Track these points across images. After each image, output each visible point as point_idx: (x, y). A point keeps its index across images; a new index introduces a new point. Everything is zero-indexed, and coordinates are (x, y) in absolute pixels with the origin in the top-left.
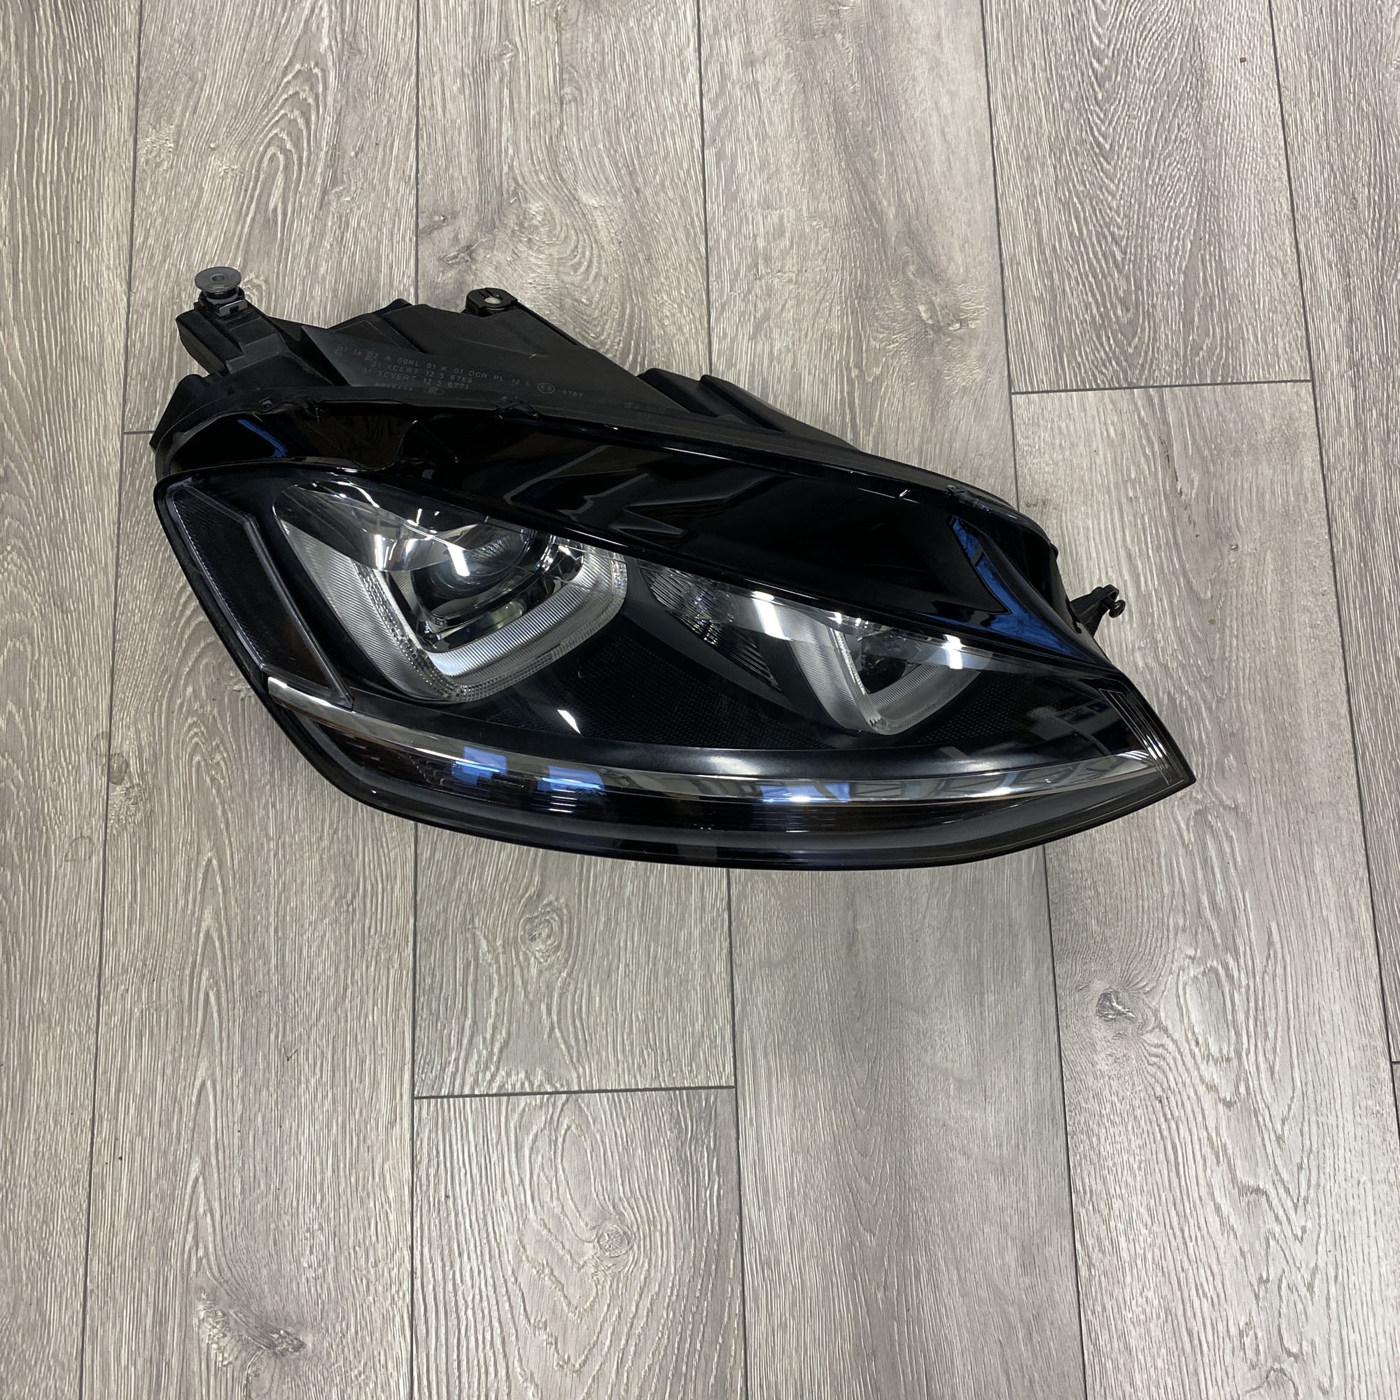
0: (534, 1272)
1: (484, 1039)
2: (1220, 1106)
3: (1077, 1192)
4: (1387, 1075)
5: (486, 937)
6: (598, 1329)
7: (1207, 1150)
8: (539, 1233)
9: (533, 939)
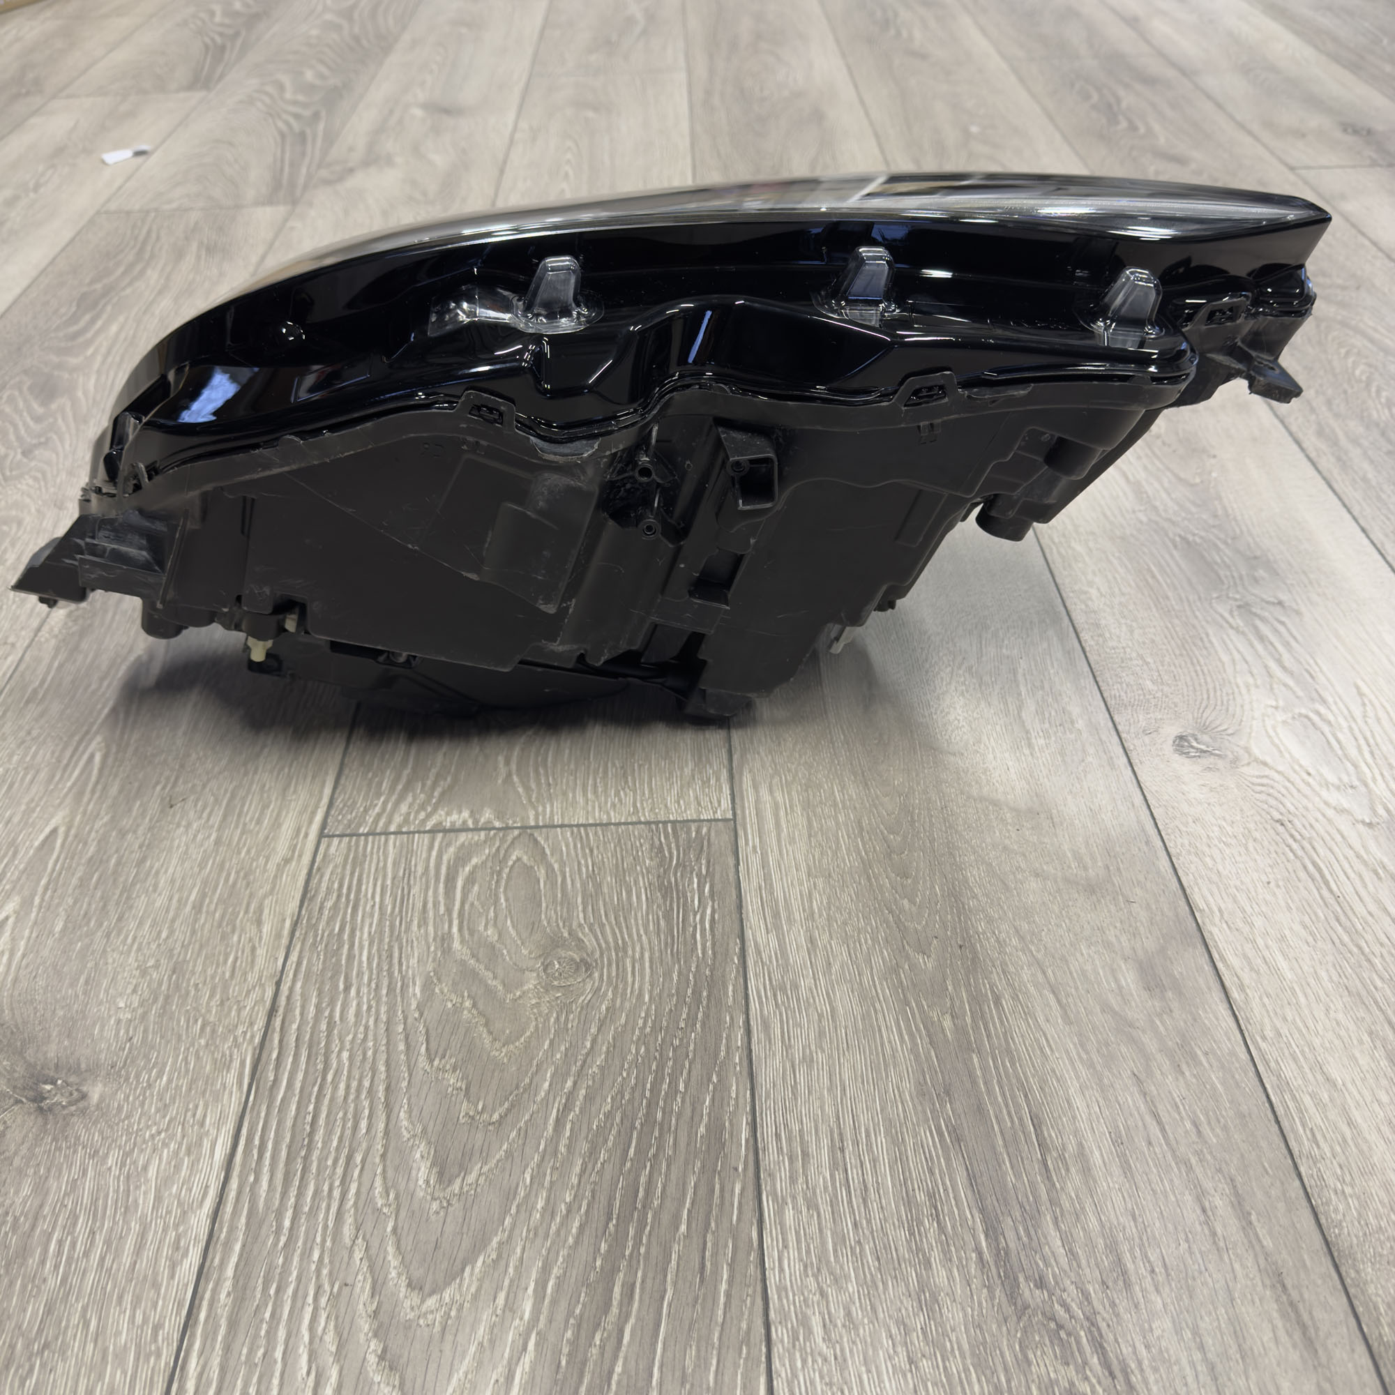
0: (449, 1005)
1: (423, 785)
3: (1201, 911)
6: (534, 1069)
8: (463, 963)
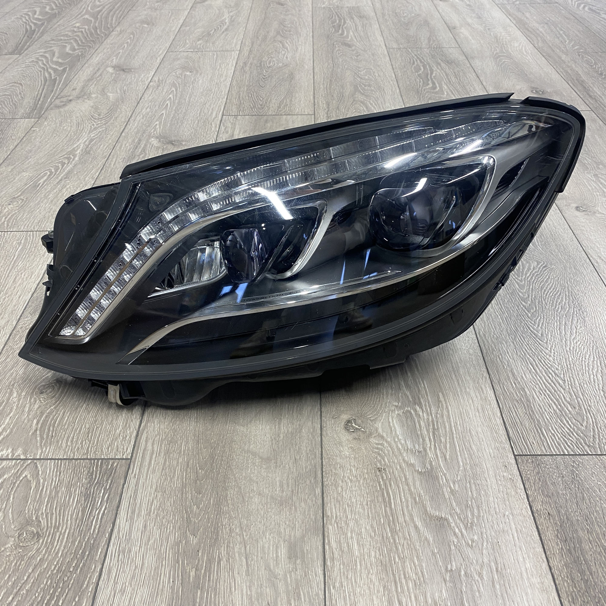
2: (416, 474)
4: (513, 461)
5: (17, 392)
7: (409, 496)
9: (41, 393)
